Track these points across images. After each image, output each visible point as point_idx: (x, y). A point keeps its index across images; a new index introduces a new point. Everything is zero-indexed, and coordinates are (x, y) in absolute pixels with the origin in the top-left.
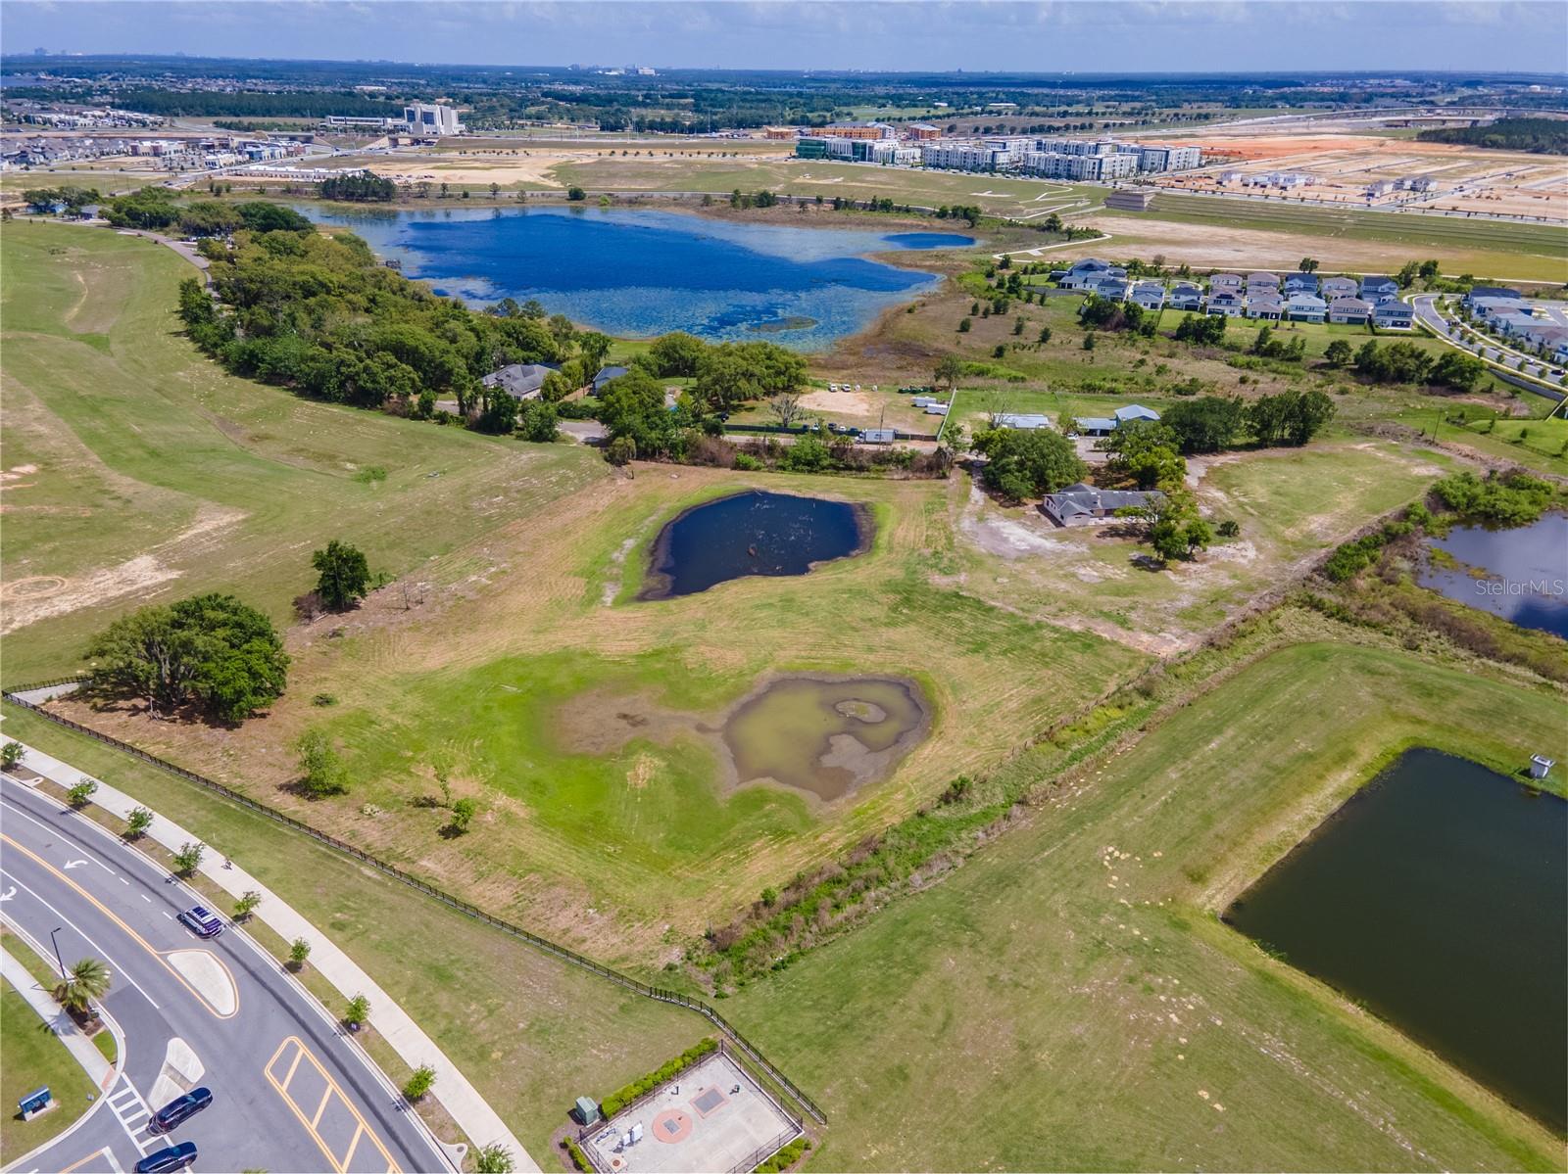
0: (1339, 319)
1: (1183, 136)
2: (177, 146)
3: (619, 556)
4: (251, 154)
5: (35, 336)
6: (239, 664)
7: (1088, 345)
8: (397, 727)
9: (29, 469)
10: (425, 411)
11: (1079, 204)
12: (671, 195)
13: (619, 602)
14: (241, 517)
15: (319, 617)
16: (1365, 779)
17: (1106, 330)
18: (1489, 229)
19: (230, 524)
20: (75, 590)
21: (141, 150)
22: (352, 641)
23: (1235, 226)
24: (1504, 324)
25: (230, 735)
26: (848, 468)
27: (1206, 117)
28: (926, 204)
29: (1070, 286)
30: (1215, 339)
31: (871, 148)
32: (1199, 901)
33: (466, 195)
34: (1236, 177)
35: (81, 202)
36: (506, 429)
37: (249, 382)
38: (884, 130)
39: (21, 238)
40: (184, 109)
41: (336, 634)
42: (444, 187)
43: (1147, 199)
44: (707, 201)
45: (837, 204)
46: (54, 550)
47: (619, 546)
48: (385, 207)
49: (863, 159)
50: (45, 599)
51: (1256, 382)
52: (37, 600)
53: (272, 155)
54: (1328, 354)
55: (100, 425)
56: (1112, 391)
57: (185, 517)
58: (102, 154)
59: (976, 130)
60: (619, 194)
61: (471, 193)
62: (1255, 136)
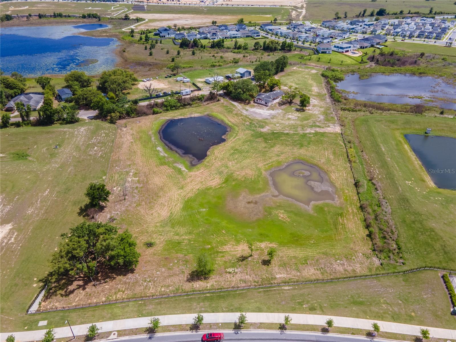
0: (244, 36)
3: (164, 154)
7: (193, 54)
10: (7, 123)
11: (125, 10)
17: (190, 48)
18: (239, 9)
23: (161, 13)
24: (279, 33)
28: (77, 13)
29: (164, 36)
41: (112, 219)
43: (145, 7)
45: (40, 16)
47: (158, 151)
54: (255, 46)
56: (220, 66)
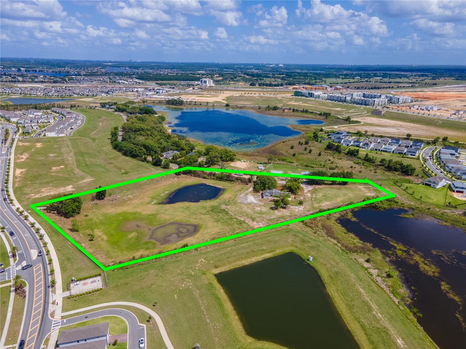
1: (418, 91)
2: (142, 89)
3: (162, 195)
4: (157, 92)
5: (82, 138)
6: (71, 206)
7: (320, 155)
8: (96, 222)
9: (63, 167)
10: (145, 160)
11: (363, 113)
12: (252, 106)
13: (155, 204)
14: (93, 179)
15: (96, 200)
16: (272, 256)
17: (330, 151)
19: (90, 181)
20: (55, 191)
21: (134, 91)
22: (99, 206)
25: (67, 219)
26: (230, 180)
27: (435, 84)
28: (318, 111)
29: (331, 138)
30: (355, 155)
31: (314, 94)
32: (213, 271)
33: (200, 104)
34: (416, 107)
35: (112, 105)
36: (159, 165)
37: (115, 151)
38: (327, 87)
39: (95, 114)
40: (150, 79)
41: (96, 204)
42: (195, 102)
43: (383, 113)
44: (260, 108)
46: (57, 183)
47: (164, 192)
48: (180, 107)
49: (311, 97)
50: (49, 192)
51: (355, 168)
52: (48, 192)
53: (162, 92)
54: (381, 162)
55: (80, 158)
57: (83, 178)
58: (126, 92)
59: (355, 88)
60: (239, 105)
61: (202, 104)
62: (443, 92)
